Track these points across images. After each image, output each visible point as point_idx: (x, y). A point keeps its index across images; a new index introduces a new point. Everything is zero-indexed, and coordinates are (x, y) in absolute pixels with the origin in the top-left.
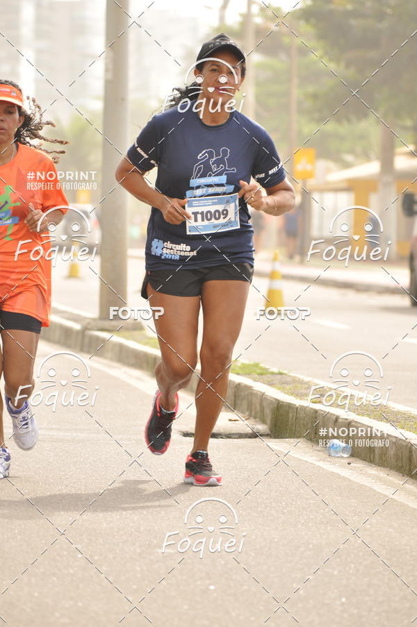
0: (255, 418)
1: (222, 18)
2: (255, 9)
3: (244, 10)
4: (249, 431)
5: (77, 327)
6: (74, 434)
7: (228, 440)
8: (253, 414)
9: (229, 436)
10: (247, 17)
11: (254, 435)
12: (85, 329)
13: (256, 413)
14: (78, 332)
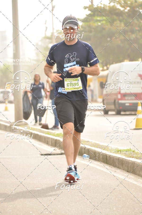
0: (61, 149)
1: (45, 34)
2: (55, 31)
3: (52, 31)
4: (60, 153)
5: (8, 125)
6: (10, 156)
7: (54, 156)
8: (61, 148)
9: (54, 155)
10: (53, 33)
11: (62, 154)
12: (11, 125)
13: (62, 147)
14: (9, 127)
